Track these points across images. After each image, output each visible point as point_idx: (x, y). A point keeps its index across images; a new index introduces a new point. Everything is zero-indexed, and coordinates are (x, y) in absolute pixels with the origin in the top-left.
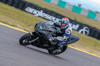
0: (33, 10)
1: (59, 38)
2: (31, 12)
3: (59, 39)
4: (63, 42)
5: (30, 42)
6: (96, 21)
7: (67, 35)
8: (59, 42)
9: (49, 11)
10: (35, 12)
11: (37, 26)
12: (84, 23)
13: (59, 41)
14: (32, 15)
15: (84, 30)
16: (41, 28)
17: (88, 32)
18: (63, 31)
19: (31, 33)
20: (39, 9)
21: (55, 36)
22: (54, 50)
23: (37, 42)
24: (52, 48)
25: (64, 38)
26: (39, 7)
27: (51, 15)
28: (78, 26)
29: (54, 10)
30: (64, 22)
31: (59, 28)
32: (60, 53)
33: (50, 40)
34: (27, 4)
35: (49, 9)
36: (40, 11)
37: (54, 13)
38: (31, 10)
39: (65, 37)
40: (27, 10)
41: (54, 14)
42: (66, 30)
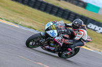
0: (95, 26)
2: (93, 28)
10: (97, 28)
14: (94, 31)
34: (88, 20)
38: (93, 26)
40: (89, 26)
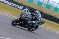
1: (34, 22)
5: (17, 24)
6: (33, 4)
8: (34, 24)
12: (26, 5)
15: (26, 9)
16: (24, 16)
17: (29, 10)
19: (18, 19)
21: (32, 21)
22: (31, 28)
23: (22, 24)
24: (30, 27)
25: (37, 22)
28: (23, 7)
33: (29, 23)
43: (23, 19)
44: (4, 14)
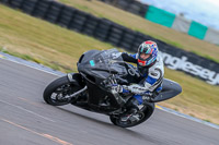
1: (134, 88)
3: (133, 90)
4: (144, 98)
5: (67, 96)
7: (152, 81)
8: (133, 96)
9: (202, 58)
11: (84, 60)
13: (133, 94)
16: (92, 63)
18: (144, 70)
19: (70, 77)
20: (179, 53)
21: (125, 84)
23: (85, 98)
24: (119, 111)
25: (146, 88)
26: (179, 50)
27: (204, 67)
29: (212, 56)
30: (145, 50)
31: (135, 66)
32: (137, 123)
35: (202, 53)
36: (180, 57)
37: (212, 61)
39: (147, 86)
41: (212, 65)
42: (150, 69)
43: (88, 76)
44: (192, 116)
